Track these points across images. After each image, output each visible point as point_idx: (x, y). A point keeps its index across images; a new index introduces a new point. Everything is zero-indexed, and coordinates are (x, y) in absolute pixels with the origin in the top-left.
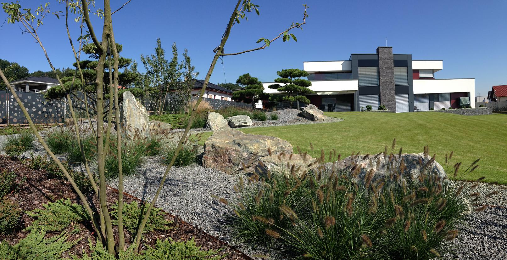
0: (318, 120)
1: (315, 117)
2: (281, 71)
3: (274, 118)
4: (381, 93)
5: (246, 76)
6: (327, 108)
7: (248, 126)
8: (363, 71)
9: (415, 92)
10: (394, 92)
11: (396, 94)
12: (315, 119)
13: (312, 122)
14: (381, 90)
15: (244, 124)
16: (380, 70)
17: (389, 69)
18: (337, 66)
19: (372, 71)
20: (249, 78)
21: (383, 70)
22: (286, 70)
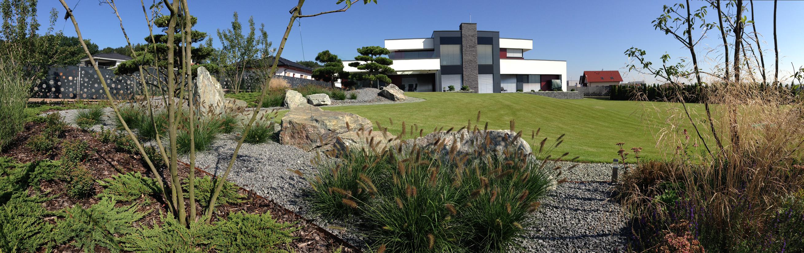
0: (398, 99)
1: (395, 97)
2: (361, 49)
3: (353, 97)
4: (464, 73)
5: (326, 53)
6: (407, 88)
7: (326, 105)
8: (445, 49)
9: (502, 72)
10: (477, 71)
11: (479, 73)
12: (396, 99)
13: (393, 102)
14: (464, 69)
15: (322, 103)
16: (463, 48)
17: (473, 47)
18: (418, 44)
19: (455, 48)
20: (329, 55)
21: (467, 48)
22: (367, 48)
